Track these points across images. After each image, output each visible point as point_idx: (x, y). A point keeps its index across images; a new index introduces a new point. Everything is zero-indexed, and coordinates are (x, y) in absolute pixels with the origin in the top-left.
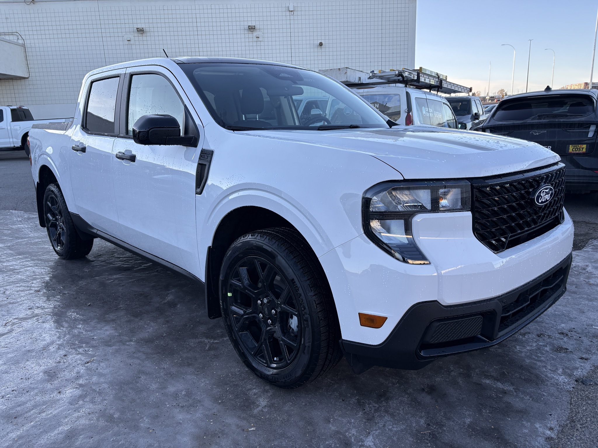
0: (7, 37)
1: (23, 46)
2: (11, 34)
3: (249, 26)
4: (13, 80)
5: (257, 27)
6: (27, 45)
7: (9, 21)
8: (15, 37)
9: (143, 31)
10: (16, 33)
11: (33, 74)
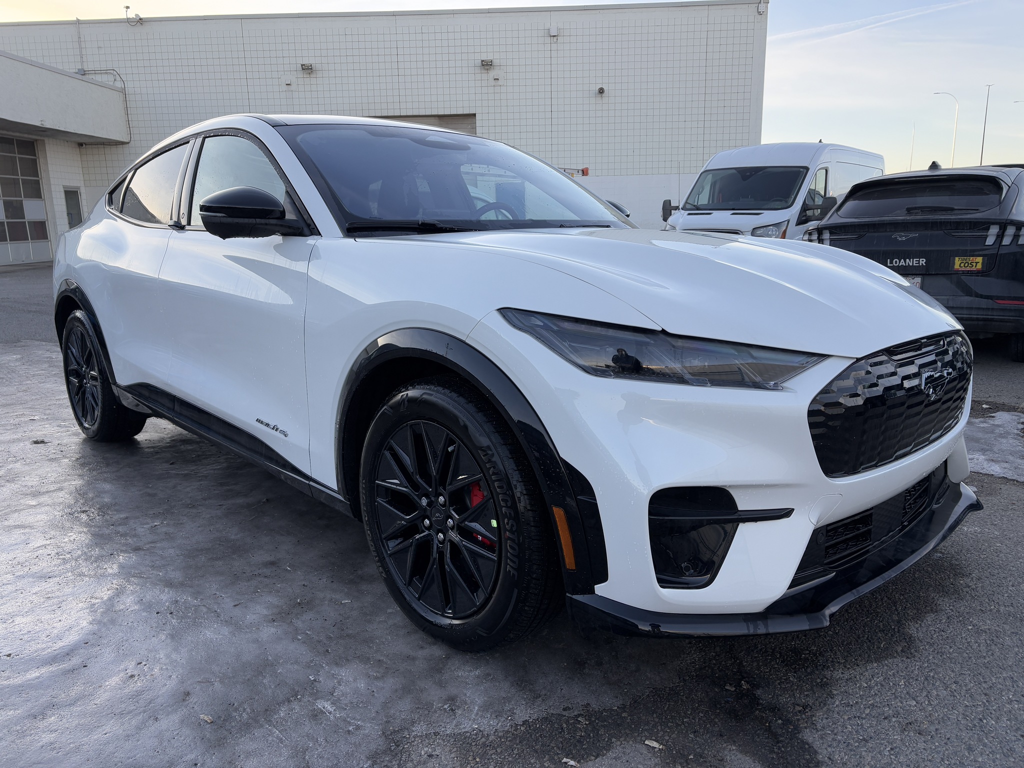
0: (98, 78)
1: (123, 91)
2: (105, 72)
3: (482, 61)
4: (105, 146)
5: (496, 62)
6: (129, 90)
7: (102, 52)
8: (111, 78)
9: (311, 69)
10: (112, 72)
11: (136, 137)
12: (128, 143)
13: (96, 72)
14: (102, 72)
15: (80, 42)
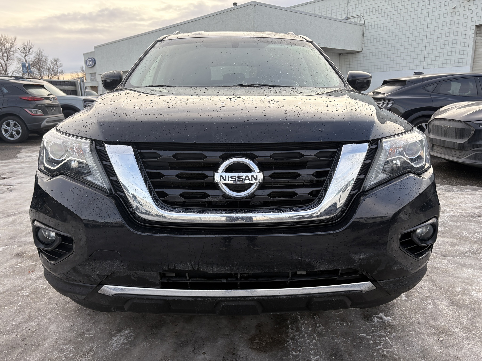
0: (353, 20)
1: (363, 25)
2: (356, 17)
4: (351, 54)
6: (366, 25)
7: (357, 6)
8: (359, 19)
10: (360, 16)
11: (365, 48)
12: (361, 52)
13: (353, 17)
15: (348, 3)
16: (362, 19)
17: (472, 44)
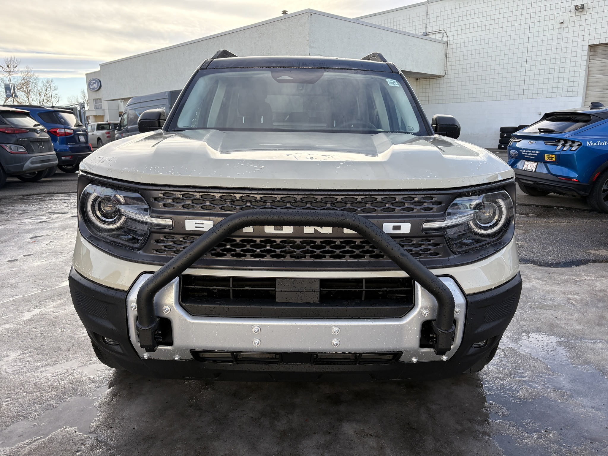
0: (434, 37)
1: (446, 43)
2: (438, 32)
4: (430, 79)
6: (450, 42)
7: (438, 19)
8: (441, 35)
9: (583, 8)
10: (442, 31)
11: (448, 72)
12: (444, 76)
13: (433, 33)
14: (437, 32)
15: (427, 15)
16: (445, 35)
17: (584, 68)
